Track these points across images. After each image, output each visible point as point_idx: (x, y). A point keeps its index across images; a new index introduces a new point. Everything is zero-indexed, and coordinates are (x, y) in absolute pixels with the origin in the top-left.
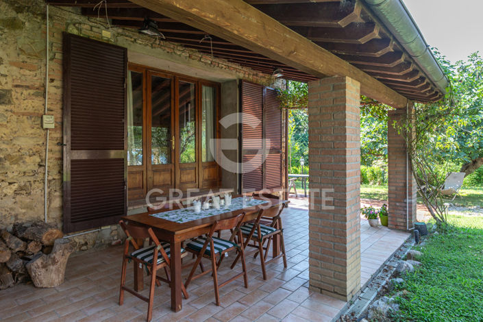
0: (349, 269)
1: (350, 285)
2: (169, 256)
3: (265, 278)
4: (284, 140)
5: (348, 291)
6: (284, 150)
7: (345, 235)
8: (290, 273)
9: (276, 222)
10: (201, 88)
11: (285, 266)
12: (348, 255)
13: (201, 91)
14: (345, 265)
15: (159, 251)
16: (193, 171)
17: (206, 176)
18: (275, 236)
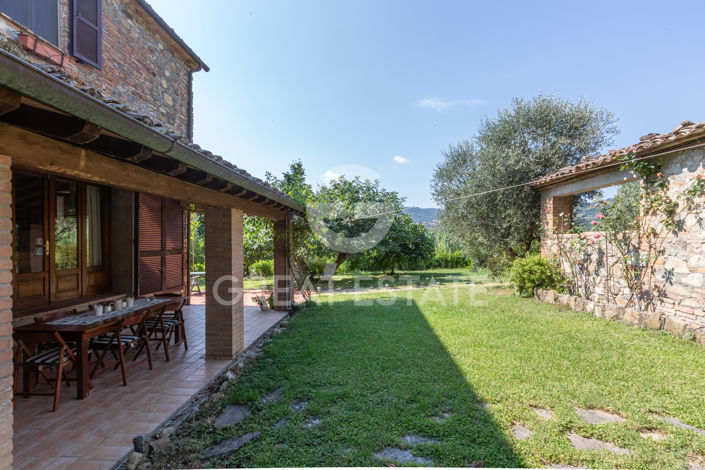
0: (234, 338)
1: (235, 349)
2: (75, 354)
3: (168, 360)
4: (186, 240)
5: (234, 352)
6: (185, 251)
7: (231, 315)
8: (191, 352)
9: (179, 315)
10: (86, 189)
11: (186, 349)
12: (234, 328)
13: (86, 192)
14: (231, 335)
15: (65, 351)
16: (75, 277)
17: (92, 283)
18: (177, 327)
